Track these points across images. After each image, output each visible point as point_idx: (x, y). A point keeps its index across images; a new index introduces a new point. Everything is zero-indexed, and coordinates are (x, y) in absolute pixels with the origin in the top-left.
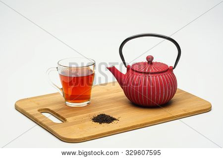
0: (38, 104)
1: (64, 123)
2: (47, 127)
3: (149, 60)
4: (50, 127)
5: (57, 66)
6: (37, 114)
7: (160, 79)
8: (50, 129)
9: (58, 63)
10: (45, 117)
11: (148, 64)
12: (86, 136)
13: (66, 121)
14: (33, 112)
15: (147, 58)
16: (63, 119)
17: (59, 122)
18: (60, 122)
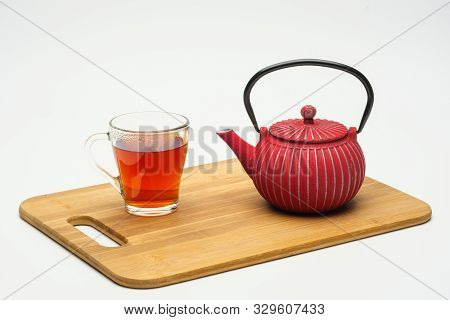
0: (68, 207)
1: (123, 248)
2: (87, 256)
3: (308, 115)
4: (93, 255)
5: (108, 129)
6: (65, 229)
7: (334, 156)
8: (93, 260)
9: (111, 124)
10: (82, 234)
11: (305, 123)
12: (168, 273)
13: (126, 242)
14: (58, 224)
15: (304, 111)
16: (121, 240)
17: (112, 244)
18: (114, 245)
